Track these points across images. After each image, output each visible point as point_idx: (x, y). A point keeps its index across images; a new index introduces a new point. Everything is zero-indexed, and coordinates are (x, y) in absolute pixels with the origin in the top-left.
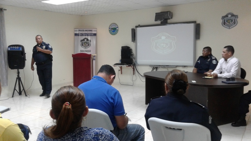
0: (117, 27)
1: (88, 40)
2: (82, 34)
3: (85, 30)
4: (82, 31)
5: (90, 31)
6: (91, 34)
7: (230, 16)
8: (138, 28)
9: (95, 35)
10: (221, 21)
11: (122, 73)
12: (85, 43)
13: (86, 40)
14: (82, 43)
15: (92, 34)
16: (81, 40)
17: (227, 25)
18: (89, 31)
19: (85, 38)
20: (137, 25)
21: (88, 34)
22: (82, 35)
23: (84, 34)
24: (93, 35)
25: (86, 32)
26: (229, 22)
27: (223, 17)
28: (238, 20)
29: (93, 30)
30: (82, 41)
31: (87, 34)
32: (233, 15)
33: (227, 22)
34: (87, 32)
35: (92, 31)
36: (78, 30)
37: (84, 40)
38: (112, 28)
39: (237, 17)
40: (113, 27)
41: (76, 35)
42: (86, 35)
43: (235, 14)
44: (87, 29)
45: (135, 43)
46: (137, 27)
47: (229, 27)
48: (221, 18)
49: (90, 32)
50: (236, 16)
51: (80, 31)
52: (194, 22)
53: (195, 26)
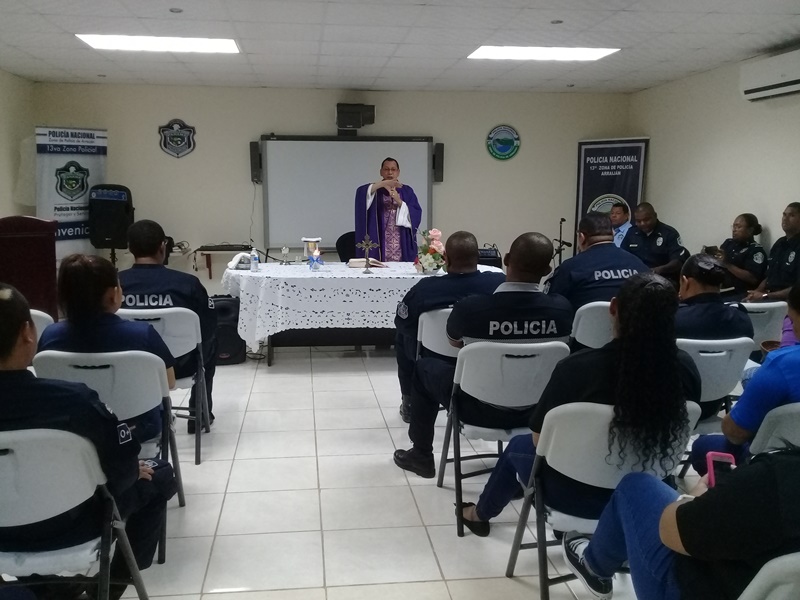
1: (79, 169)
2: (61, 146)
3: (70, 131)
4: (61, 134)
5: (88, 136)
6: (89, 147)
8: (269, 142)
9: (102, 151)
11: (211, 278)
12: (69, 180)
14: (62, 180)
15: (94, 147)
16: (58, 170)
18: (84, 136)
20: (268, 132)
21: (80, 148)
22: (61, 152)
23: (68, 146)
24: (95, 151)
25: (75, 142)
29: (97, 134)
30: (59, 172)
31: (77, 147)
34: (76, 139)
35: (91, 136)
36: (46, 131)
37: (66, 169)
41: (42, 149)
42: (74, 150)
44: (77, 131)
45: (259, 187)
46: (266, 137)
49: (86, 142)
51: (54, 134)
52: (429, 139)
53: (430, 149)
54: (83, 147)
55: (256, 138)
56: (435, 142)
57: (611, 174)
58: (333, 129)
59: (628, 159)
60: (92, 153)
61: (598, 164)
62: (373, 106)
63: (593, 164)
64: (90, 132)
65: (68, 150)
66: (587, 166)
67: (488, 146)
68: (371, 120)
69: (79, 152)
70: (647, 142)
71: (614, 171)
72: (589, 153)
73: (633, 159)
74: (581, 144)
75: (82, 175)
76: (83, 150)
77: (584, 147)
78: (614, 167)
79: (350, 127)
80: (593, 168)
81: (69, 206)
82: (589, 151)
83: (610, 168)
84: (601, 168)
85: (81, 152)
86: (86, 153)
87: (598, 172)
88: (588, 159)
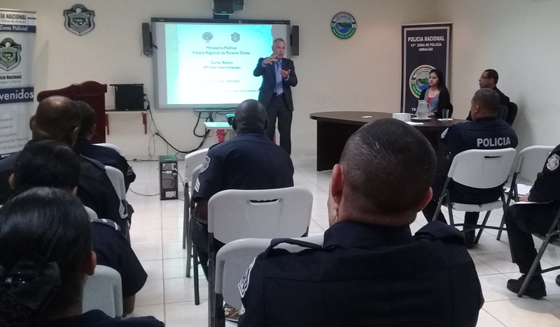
1: (13, 44)
5: (20, 17)
6: (21, 26)
8: (158, 24)
9: (32, 29)
12: (5, 53)
13: (8, 45)
15: (25, 26)
18: (17, 17)
19: (8, 40)
21: (14, 27)
24: (26, 29)
29: (28, 15)
31: (11, 26)
35: (24, 17)
37: (3, 44)
42: (10, 29)
45: (150, 59)
46: (155, 20)
49: (19, 22)
52: (287, 22)
53: (288, 28)
54: (16, 26)
55: (149, 21)
56: (293, 24)
57: (426, 50)
58: (210, 15)
59: (437, 38)
60: (24, 31)
61: (417, 43)
63: (413, 43)
64: (21, 14)
65: (4, 29)
66: (409, 43)
67: (332, 28)
68: (241, 7)
69: (12, 31)
70: (451, 26)
71: (428, 47)
72: (410, 34)
73: (441, 39)
74: (403, 27)
75: (16, 49)
76: (17, 29)
77: (406, 30)
78: (427, 45)
79: (224, 13)
80: (413, 45)
81: (6, 75)
82: (409, 32)
83: (426, 45)
84: (419, 45)
85: (15, 31)
86: (18, 31)
87: (417, 48)
88: (409, 38)
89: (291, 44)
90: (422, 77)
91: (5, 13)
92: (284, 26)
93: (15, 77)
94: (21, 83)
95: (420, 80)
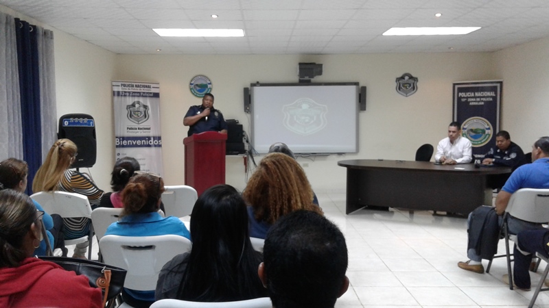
0: (210, 84)
2: (129, 92)
4: (128, 86)
5: (146, 87)
6: (148, 93)
7: (407, 78)
9: (156, 95)
10: (395, 85)
12: (136, 111)
13: (137, 105)
14: (131, 112)
15: (151, 93)
16: (128, 106)
17: (403, 91)
18: (144, 86)
19: (137, 102)
21: (142, 94)
22: (129, 96)
23: (133, 92)
24: (152, 95)
25: (138, 90)
26: (406, 87)
27: (398, 79)
28: (418, 84)
29: (152, 85)
31: (140, 93)
32: (411, 77)
33: (404, 86)
35: (149, 87)
36: (120, 84)
38: (197, 85)
39: (417, 81)
40: (199, 82)
43: (414, 75)
44: (139, 84)
45: (249, 115)
46: (253, 85)
47: (406, 94)
48: (395, 80)
49: (146, 90)
50: (416, 79)
51: (124, 85)
52: (356, 84)
53: (358, 90)
54: (144, 93)
55: (248, 86)
56: (362, 84)
57: (476, 104)
58: (296, 79)
59: (488, 94)
60: (150, 97)
61: (467, 98)
62: (321, 65)
63: (464, 98)
64: (148, 84)
65: (134, 94)
66: (459, 98)
68: (320, 73)
69: (141, 96)
70: (501, 83)
71: (479, 102)
72: (460, 90)
73: (492, 94)
74: (454, 85)
75: (144, 109)
76: (144, 95)
77: (457, 87)
78: (478, 99)
79: (307, 78)
80: (463, 100)
81: (137, 127)
82: (459, 89)
83: (475, 100)
84: (469, 100)
85: (143, 96)
86: (146, 96)
87: (467, 103)
88: (460, 94)
89: (360, 102)
90: (474, 127)
91: (134, 84)
92: (354, 87)
93: (145, 129)
94: (151, 133)
95: (472, 130)
